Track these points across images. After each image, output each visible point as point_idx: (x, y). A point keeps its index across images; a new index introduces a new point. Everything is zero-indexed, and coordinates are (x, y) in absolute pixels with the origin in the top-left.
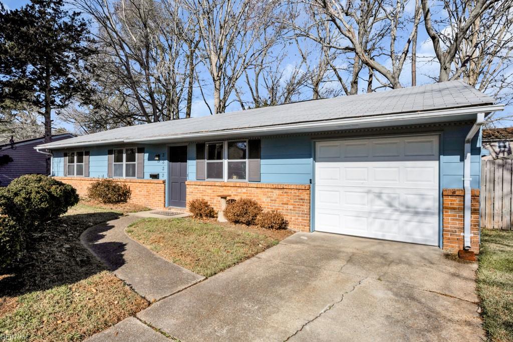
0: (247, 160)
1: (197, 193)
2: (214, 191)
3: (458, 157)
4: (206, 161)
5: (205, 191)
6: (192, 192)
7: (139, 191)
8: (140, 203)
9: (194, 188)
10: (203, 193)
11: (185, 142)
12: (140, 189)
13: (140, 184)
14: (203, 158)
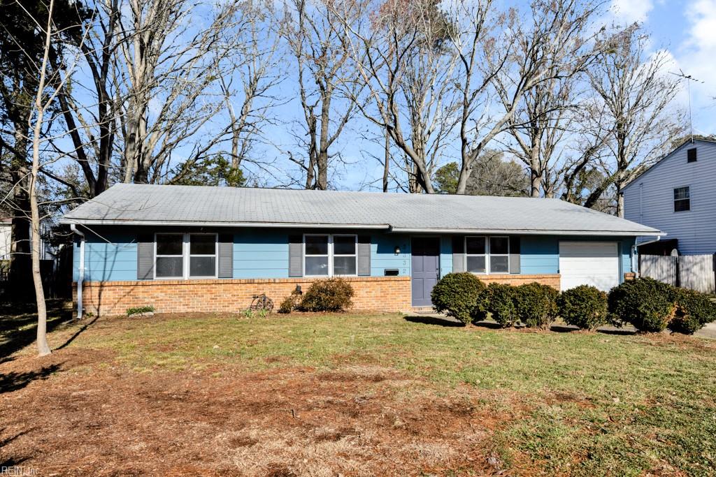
0: (508, 255)
3: (628, 256)
4: (466, 255)
7: (367, 292)
8: (369, 307)
12: (368, 290)
13: (368, 284)
14: (462, 252)
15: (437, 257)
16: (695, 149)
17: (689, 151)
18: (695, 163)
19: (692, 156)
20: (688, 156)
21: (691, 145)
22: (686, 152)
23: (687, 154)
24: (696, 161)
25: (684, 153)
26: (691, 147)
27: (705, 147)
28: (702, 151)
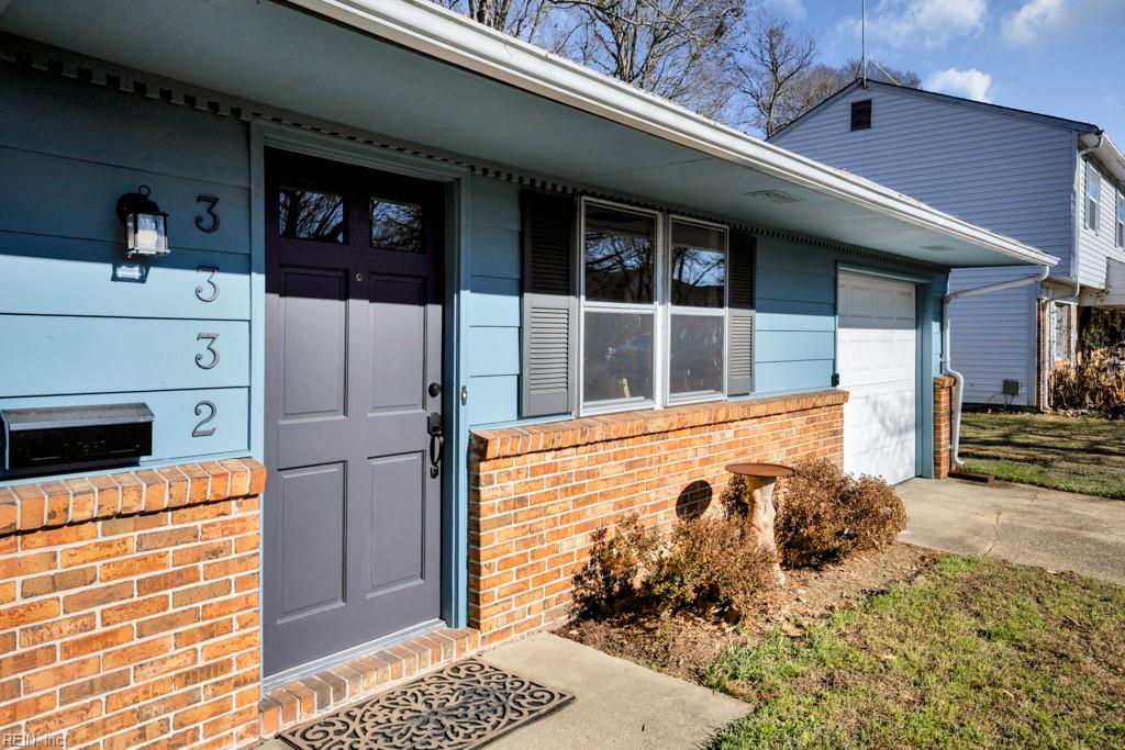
0: (725, 312)
1: (552, 496)
2: (630, 465)
5: (590, 475)
6: (522, 501)
9: (534, 471)
10: (581, 488)
11: (447, 156)
14: (567, 289)
15: (435, 311)
16: (868, 102)
17: (854, 105)
18: (867, 131)
19: (861, 117)
20: (853, 116)
21: (859, 91)
22: (850, 106)
23: (849, 112)
24: (869, 127)
25: (842, 111)
26: (859, 96)
27: (890, 97)
28: (884, 108)
